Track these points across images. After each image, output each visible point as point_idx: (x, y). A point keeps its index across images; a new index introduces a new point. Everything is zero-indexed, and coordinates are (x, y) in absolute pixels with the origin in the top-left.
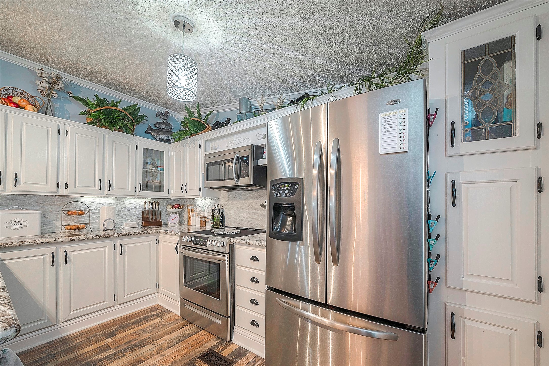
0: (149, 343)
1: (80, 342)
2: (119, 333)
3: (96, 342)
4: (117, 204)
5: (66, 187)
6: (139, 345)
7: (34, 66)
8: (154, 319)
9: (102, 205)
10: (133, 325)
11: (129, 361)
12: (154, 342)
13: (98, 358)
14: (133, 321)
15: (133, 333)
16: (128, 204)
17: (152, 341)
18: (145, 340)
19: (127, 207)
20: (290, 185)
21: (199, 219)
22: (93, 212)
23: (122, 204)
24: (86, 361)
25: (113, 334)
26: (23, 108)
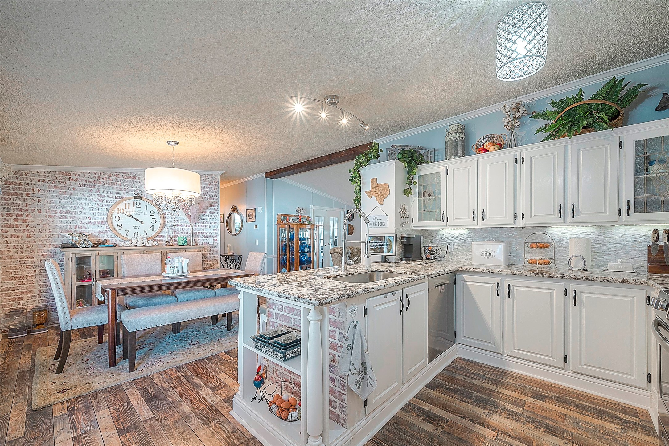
0: (563, 438)
1: (511, 383)
2: (548, 403)
3: (521, 393)
4: (599, 235)
6: (549, 430)
8: (611, 422)
9: (576, 237)
10: (574, 406)
11: (521, 431)
12: (570, 443)
13: (504, 405)
14: (580, 403)
15: (563, 414)
16: (621, 234)
17: (569, 439)
18: (564, 432)
19: (618, 240)
22: (564, 245)
23: (609, 235)
24: (495, 400)
25: (542, 398)
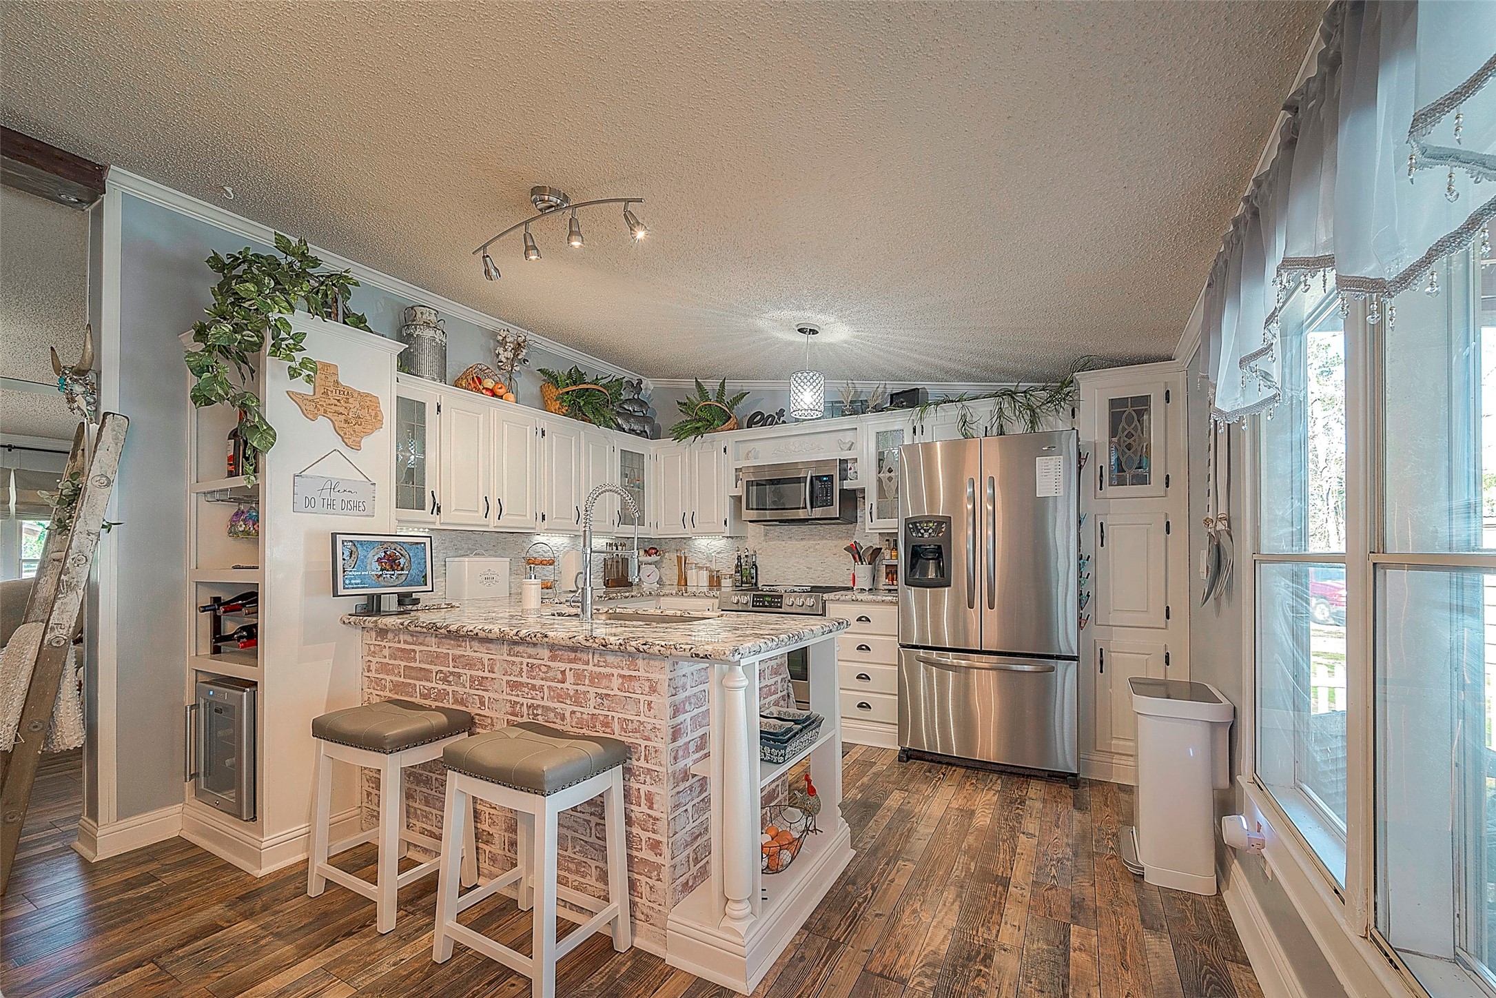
5: (543, 519)
7: (491, 323)
20: (935, 524)
21: (704, 575)
26: (501, 397)
